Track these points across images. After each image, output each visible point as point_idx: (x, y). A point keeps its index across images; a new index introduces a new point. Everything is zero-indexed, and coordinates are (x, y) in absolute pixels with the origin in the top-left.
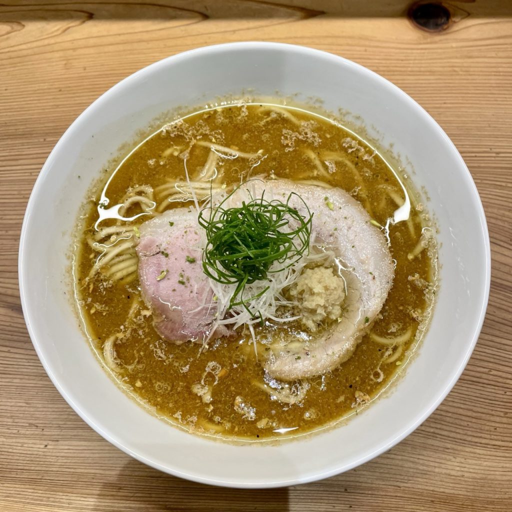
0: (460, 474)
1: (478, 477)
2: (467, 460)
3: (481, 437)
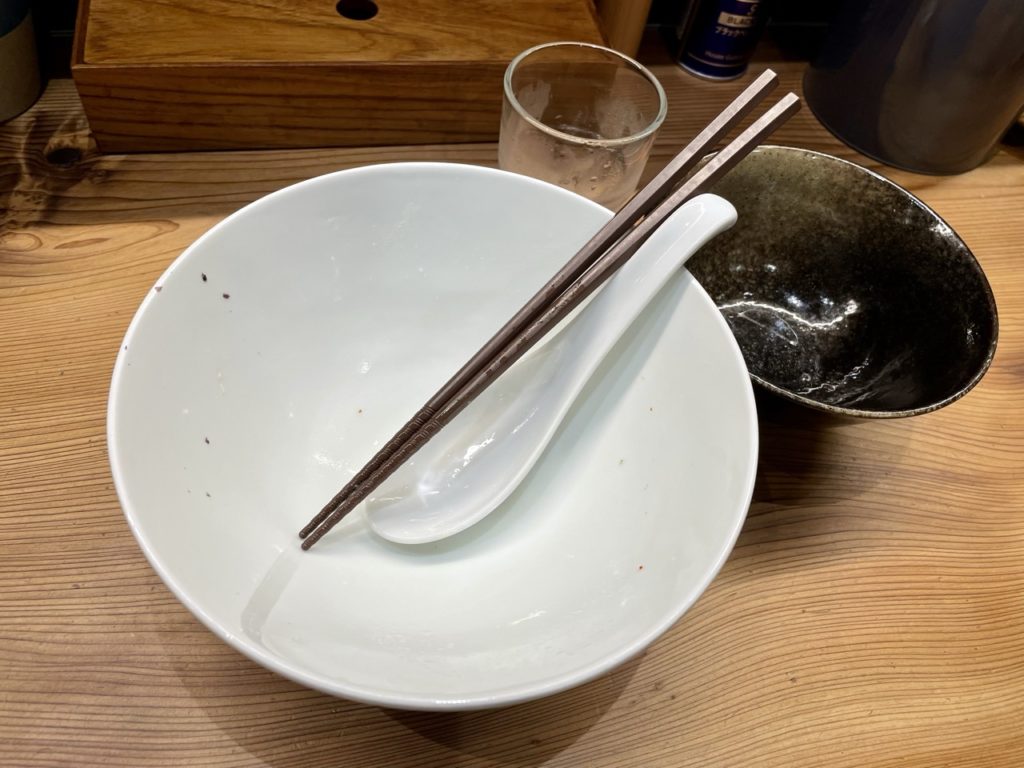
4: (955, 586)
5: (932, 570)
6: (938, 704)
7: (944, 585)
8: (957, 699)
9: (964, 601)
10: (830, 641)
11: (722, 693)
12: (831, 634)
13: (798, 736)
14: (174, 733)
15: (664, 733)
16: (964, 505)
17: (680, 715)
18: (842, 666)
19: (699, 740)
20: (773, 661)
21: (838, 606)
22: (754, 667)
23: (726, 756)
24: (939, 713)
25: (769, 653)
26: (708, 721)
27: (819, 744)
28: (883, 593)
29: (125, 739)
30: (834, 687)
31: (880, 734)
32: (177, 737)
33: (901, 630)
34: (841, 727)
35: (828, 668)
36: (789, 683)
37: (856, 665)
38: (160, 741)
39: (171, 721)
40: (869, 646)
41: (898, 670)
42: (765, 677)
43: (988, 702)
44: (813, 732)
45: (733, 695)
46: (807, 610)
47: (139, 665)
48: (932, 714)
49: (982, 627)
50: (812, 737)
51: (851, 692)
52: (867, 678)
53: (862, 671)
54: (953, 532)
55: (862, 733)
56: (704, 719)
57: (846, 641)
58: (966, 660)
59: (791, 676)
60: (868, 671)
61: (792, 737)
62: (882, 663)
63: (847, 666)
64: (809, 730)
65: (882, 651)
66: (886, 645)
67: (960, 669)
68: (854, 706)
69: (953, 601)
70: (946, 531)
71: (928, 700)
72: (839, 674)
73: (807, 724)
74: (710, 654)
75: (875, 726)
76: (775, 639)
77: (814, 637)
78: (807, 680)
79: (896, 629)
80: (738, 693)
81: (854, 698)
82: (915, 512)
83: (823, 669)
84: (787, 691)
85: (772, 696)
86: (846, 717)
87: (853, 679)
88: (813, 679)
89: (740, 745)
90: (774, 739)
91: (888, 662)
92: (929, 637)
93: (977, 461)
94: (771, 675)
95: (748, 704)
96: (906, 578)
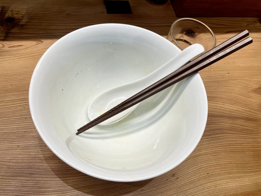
0: (249, 183)
1: (254, 183)
2: (250, 178)
3: (251, 169)
4: (249, 149)
5: (243, 144)
6: (244, 180)
7: (246, 148)
8: (248, 179)
9: (251, 153)
10: (218, 163)
11: (190, 177)
12: (218, 161)
13: (209, 188)
14: (47, 188)
15: (175, 188)
16: (252, 127)
17: (179, 183)
18: (220, 170)
19: (184, 189)
20: (203, 169)
21: (220, 154)
22: (198, 170)
23: (190, 194)
24: (244, 182)
25: (202, 166)
26: (186, 184)
27: (214, 190)
28: (231, 151)
29: (33, 189)
30: (218, 175)
31: (229, 188)
32: (47, 189)
33: (235, 160)
34: (220, 186)
35: (217, 171)
36: (207, 174)
37: (224, 170)
38: (43, 190)
39: (46, 184)
40: (227, 165)
41: (234, 171)
42: (201, 173)
43: (256, 179)
44: (213, 187)
45: (193, 177)
46: (212, 155)
47: (36, 169)
48: (242, 182)
49: (255, 160)
50: (212, 189)
51: (222, 177)
52: (226, 173)
53: (225, 171)
54: (249, 134)
55: (225, 187)
56: (185, 184)
57: (221, 163)
58: (251, 168)
59: (207, 172)
60: (227, 171)
61: (207, 189)
62: (230, 169)
63: (222, 170)
64: (212, 187)
65: (230, 166)
66: (232, 164)
67: (249, 171)
68: (223, 180)
69: (248, 153)
70: (248, 134)
71: (241, 179)
72: (220, 172)
73: (211, 185)
74: (187, 167)
75: (228, 186)
76: (204, 162)
77: (213, 162)
78: (211, 174)
79: (234, 160)
80: (194, 177)
81: (223, 178)
82: (240, 129)
83: (215, 171)
84: (206, 177)
85: (203, 178)
86: (221, 183)
87: (223, 173)
88: (213, 173)
89: (194, 191)
90: (202, 189)
91: (232, 169)
92: (243, 162)
93: (256, 115)
94: (202, 172)
95: (196, 180)
96: (237, 147)
